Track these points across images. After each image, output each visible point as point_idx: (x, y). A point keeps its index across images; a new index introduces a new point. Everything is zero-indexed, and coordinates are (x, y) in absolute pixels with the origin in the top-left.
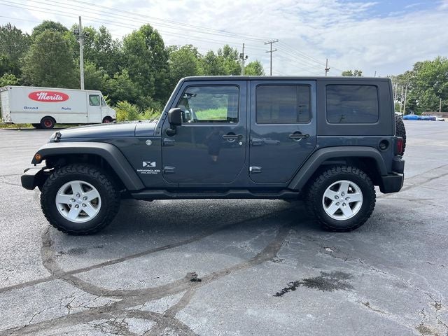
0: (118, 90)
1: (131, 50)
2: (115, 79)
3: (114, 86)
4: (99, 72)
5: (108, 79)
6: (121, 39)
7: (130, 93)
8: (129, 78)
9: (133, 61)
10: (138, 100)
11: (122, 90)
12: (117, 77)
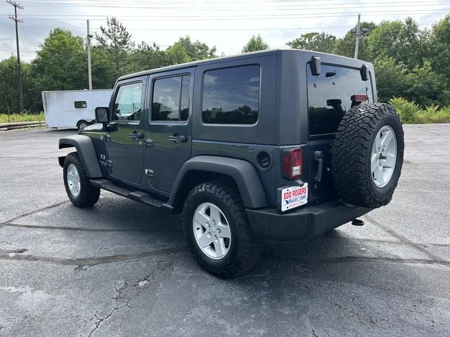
0: (415, 85)
1: (439, 38)
2: (414, 72)
3: (413, 81)
4: (397, 67)
5: (407, 73)
6: (430, 28)
7: (430, 88)
8: (433, 70)
9: (441, 50)
10: (441, 96)
11: (420, 85)
12: (416, 70)
